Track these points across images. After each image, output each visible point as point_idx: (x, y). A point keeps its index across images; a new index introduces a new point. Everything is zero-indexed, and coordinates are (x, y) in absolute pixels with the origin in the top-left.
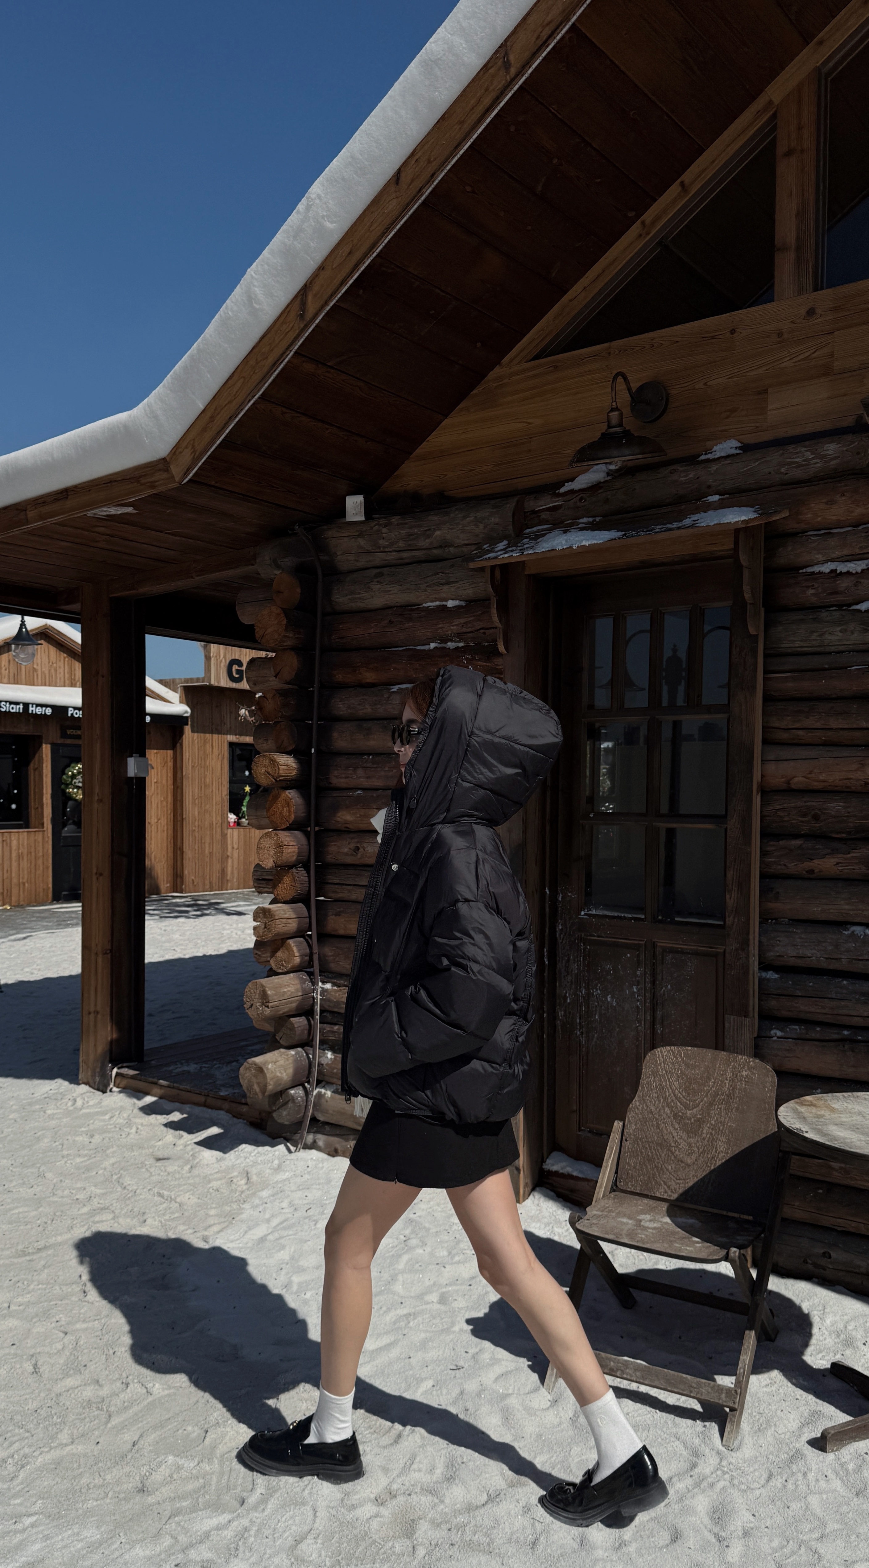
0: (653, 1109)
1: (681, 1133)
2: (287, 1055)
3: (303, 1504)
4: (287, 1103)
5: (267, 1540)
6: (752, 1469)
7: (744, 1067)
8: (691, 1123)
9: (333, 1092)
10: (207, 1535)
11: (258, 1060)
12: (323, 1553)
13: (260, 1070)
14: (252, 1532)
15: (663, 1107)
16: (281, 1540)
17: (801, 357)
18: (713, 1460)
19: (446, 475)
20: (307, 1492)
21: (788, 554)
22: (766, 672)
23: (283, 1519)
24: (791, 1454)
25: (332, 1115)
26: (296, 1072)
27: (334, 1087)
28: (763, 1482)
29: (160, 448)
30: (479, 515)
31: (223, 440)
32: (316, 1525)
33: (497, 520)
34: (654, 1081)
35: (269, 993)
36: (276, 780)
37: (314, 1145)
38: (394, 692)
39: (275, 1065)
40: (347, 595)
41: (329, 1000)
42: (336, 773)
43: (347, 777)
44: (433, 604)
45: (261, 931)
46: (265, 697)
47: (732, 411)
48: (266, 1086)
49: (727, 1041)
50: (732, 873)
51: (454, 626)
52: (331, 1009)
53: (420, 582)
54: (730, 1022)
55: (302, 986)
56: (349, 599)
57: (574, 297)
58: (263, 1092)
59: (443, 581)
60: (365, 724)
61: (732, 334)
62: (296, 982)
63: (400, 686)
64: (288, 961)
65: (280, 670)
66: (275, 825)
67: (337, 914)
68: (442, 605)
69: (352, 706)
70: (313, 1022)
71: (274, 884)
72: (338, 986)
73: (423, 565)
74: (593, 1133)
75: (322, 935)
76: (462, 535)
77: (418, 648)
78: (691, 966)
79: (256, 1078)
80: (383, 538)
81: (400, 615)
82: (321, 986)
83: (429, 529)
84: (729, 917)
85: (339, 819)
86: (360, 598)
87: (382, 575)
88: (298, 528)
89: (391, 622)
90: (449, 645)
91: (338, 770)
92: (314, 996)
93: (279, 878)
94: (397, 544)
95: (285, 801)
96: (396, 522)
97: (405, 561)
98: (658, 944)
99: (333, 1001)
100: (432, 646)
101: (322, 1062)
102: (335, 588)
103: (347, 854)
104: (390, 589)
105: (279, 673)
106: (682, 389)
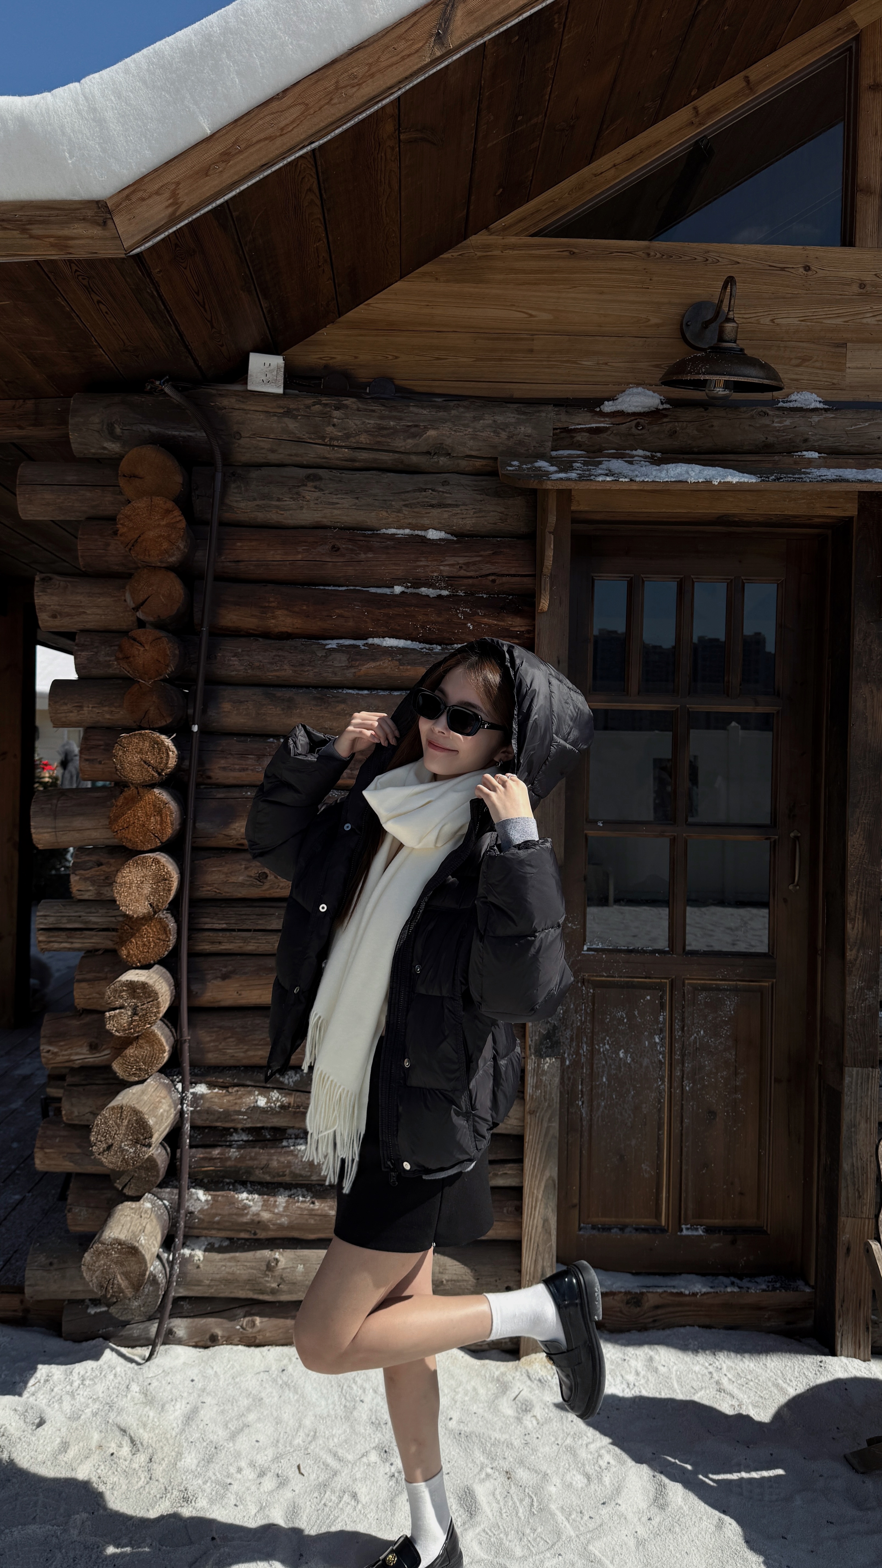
2: (142, 1209)
9: (205, 1251)
13: (127, 1247)
30: (500, 419)
33: (529, 431)
35: (151, 1122)
36: (159, 774)
37: (169, 1338)
38: (332, 650)
39: (145, 1235)
40: (255, 499)
41: (209, 1112)
42: (223, 763)
43: (244, 770)
44: (401, 531)
45: (124, 1020)
46: (135, 640)
47: (804, 359)
48: (145, 1275)
49: (847, 1099)
50: (855, 898)
51: (447, 566)
52: (207, 1123)
53: (391, 498)
54: (851, 1076)
55: (171, 1097)
56: (257, 505)
57: (599, 171)
58: (137, 1287)
59: (434, 502)
60: (279, 693)
61: (806, 270)
62: (164, 1093)
63: (341, 641)
64: (150, 1061)
65: (146, 600)
66: (129, 845)
67: (225, 977)
68: (417, 535)
69: (257, 664)
70: (179, 1151)
71: (120, 938)
72: (222, 1087)
73: (389, 474)
74: (599, 1229)
75: (192, 1010)
76: (471, 443)
77: (373, 590)
78: (730, 1005)
79: (122, 1265)
80: (334, 425)
81: (350, 540)
82: (191, 1090)
83: (416, 426)
84: (851, 950)
85: (233, 833)
86: (277, 507)
87: (320, 479)
88: (164, 383)
89: (335, 549)
90: (424, 590)
91: (226, 758)
92: (182, 1108)
93: (131, 929)
94: (357, 437)
95: (155, 806)
96: (355, 407)
97: (357, 464)
98: (687, 981)
99: (217, 1111)
100: (398, 589)
101: (191, 1209)
102: (233, 485)
103: (242, 885)
104: (337, 501)
105: (142, 604)
106: (744, 320)
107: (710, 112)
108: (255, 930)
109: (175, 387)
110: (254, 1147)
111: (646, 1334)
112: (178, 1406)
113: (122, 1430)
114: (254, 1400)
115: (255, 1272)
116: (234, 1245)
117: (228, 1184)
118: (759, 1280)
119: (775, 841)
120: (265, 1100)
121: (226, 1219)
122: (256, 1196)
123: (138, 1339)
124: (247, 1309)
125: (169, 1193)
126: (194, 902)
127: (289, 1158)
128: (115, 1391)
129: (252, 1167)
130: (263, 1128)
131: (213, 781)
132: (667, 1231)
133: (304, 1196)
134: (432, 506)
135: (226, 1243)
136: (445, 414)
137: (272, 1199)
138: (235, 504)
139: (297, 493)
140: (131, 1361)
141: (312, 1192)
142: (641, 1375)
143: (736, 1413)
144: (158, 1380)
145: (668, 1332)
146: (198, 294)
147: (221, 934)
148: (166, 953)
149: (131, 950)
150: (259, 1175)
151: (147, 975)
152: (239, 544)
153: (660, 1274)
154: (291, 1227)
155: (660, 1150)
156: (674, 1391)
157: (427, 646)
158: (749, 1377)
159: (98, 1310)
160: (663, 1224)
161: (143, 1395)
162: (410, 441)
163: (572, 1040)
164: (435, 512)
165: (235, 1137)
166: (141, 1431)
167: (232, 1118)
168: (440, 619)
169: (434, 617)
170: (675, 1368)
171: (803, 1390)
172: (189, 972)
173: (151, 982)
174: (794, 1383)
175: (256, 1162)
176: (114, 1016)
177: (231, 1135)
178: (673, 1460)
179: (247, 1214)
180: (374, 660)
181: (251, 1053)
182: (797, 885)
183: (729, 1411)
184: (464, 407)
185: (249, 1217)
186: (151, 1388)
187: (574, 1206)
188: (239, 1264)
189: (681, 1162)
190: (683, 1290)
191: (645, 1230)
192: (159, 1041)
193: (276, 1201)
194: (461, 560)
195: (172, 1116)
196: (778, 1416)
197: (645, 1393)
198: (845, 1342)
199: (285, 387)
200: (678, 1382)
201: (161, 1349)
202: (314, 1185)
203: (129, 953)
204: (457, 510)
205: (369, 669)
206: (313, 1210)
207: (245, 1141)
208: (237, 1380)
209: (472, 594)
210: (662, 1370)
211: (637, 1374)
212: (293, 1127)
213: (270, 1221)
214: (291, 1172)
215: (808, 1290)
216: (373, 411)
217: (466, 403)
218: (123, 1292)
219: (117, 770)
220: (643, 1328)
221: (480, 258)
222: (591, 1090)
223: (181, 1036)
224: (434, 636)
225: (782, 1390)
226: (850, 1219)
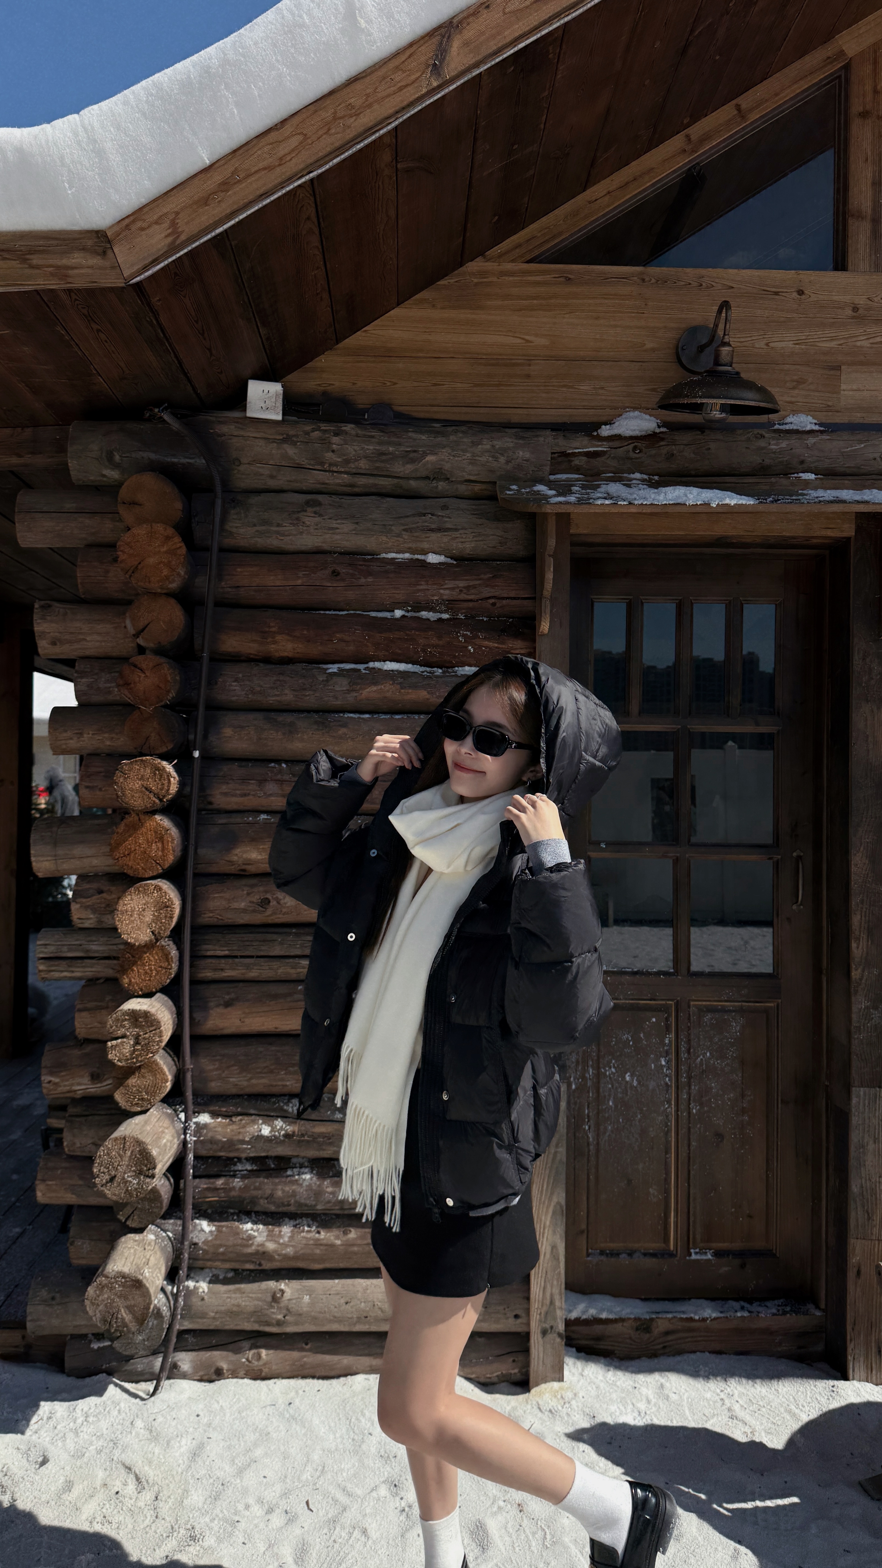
2: (146, 1241)
9: (210, 1282)
13: (136, 1284)
27: (212, 1275)
35: (154, 1153)
36: (161, 800)
37: (173, 1372)
38: (334, 674)
39: (149, 1268)
40: (255, 525)
41: (212, 1141)
42: (224, 788)
43: (245, 795)
44: (400, 556)
45: (127, 1049)
46: (135, 666)
47: (800, 382)
48: (149, 1308)
49: (855, 1120)
50: (859, 917)
51: (447, 590)
52: (211, 1153)
53: (391, 523)
54: (858, 1096)
55: (174, 1127)
56: (257, 531)
57: (594, 198)
58: (141, 1321)
59: (433, 526)
60: (281, 718)
61: (800, 295)
62: (166, 1123)
63: (342, 666)
64: (152, 1091)
65: (146, 626)
66: (130, 873)
67: (227, 1005)
68: (417, 559)
69: (258, 689)
70: (182, 1181)
71: (122, 966)
72: (225, 1116)
73: (388, 499)
74: (607, 1255)
75: (194, 1038)
76: (470, 467)
77: (373, 614)
78: (736, 1026)
79: (126, 1298)
80: (333, 451)
81: (350, 565)
82: (194, 1120)
83: (415, 451)
84: (856, 970)
85: (235, 858)
86: (278, 533)
87: (320, 504)
88: (163, 411)
89: (335, 573)
90: (424, 614)
91: (228, 783)
92: (185, 1138)
93: (133, 957)
94: (356, 463)
95: (156, 832)
96: (353, 432)
97: (357, 490)
98: (692, 1003)
99: (221, 1141)
100: (398, 613)
101: (195, 1240)
102: (233, 511)
103: (244, 911)
104: (337, 526)
105: (143, 630)
106: (739, 344)
107: (702, 140)
108: (258, 957)
109: (174, 415)
110: (258, 1177)
111: (656, 1361)
112: (184, 1442)
113: (127, 1467)
114: (261, 1435)
115: (260, 1303)
116: (239, 1276)
117: (233, 1214)
118: (769, 1304)
119: (778, 861)
120: (269, 1129)
121: (230, 1250)
122: (261, 1227)
123: (142, 1373)
124: (252, 1341)
125: (173, 1224)
126: (196, 929)
127: (294, 1187)
128: (120, 1427)
129: (257, 1197)
130: (267, 1157)
131: (215, 806)
132: (675, 1256)
133: (309, 1226)
134: (432, 530)
135: (230, 1275)
136: (444, 439)
137: (277, 1229)
138: (234, 530)
139: (297, 519)
140: (135, 1396)
141: (317, 1221)
142: (653, 1403)
143: (749, 1440)
144: (163, 1415)
145: (678, 1358)
146: (197, 322)
147: (223, 961)
148: (168, 981)
149: (132, 979)
150: (264, 1205)
151: (149, 1003)
152: (239, 570)
153: (669, 1300)
154: (295, 1258)
155: (668, 1173)
156: (687, 1419)
157: (428, 669)
158: (761, 1403)
159: (102, 1345)
160: (672, 1248)
161: (148, 1432)
162: (409, 466)
163: (577, 1062)
164: (434, 536)
165: (239, 1167)
166: (146, 1468)
167: (237, 1147)
168: (441, 643)
169: (435, 641)
170: (686, 1394)
171: (816, 1416)
172: (191, 1000)
173: (153, 1011)
174: (807, 1409)
175: (260, 1192)
176: (116, 1045)
177: (235, 1164)
178: (686, 1490)
179: (252, 1244)
180: (375, 683)
181: (254, 1081)
182: (801, 904)
183: (742, 1439)
184: (463, 432)
185: (253, 1247)
186: (156, 1424)
187: (582, 1232)
188: (244, 1295)
189: (689, 1185)
190: (692, 1315)
191: (654, 1255)
192: (162, 1070)
193: (280, 1232)
194: (462, 584)
195: (175, 1146)
196: (791, 1442)
197: (656, 1422)
198: (857, 1365)
199: (284, 414)
200: (690, 1409)
201: (165, 1383)
202: (319, 1215)
203: (130, 981)
204: (457, 534)
205: (370, 692)
206: (318, 1240)
207: (249, 1171)
208: (244, 1414)
209: (473, 617)
210: (674, 1397)
211: (649, 1402)
212: (297, 1156)
213: (275, 1251)
214: (296, 1202)
215: (818, 1313)
216: (373, 437)
217: (464, 428)
218: (127, 1326)
219: (118, 797)
220: (654, 1355)
221: (476, 284)
222: (598, 1113)
223: (184, 1065)
224: (435, 659)
225: (794, 1415)
226: (859, 1241)
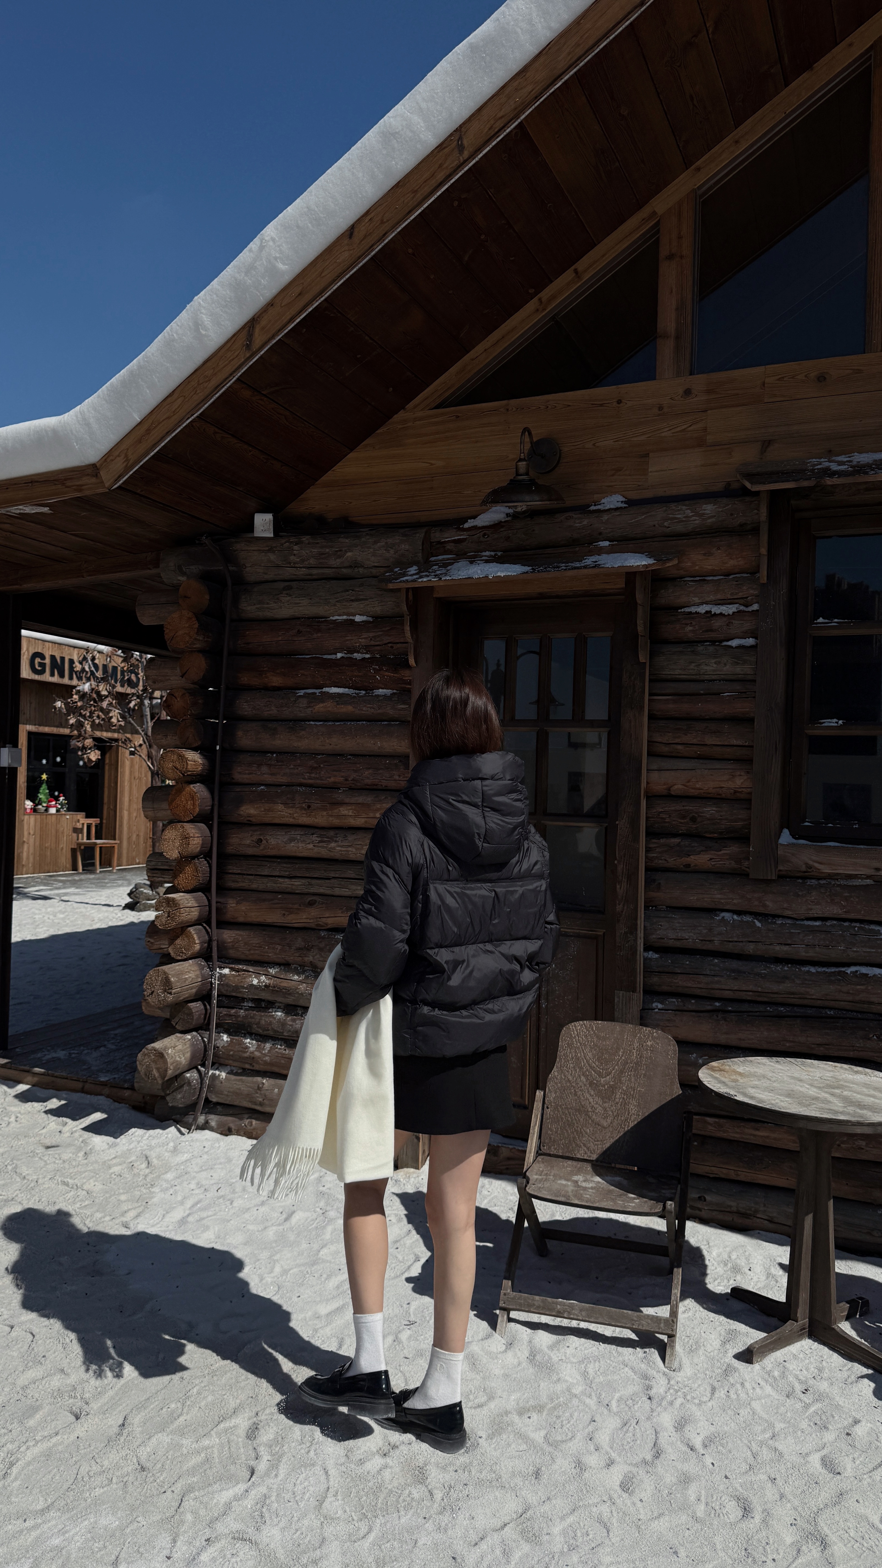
0: (570, 1078)
1: (596, 1099)
2: (184, 1040)
3: (313, 1465)
4: (182, 1086)
5: (290, 1504)
6: (696, 1385)
7: (648, 1037)
8: (605, 1090)
9: (227, 1073)
10: (228, 1506)
11: (158, 1045)
12: (348, 1509)
13: (160, 1055)
14: (273, 1498)
15: (579, 1076)
16: (303, 1502)
17: (679, 429)
18: (663, 1381)
19: (351, 503)
20: (312, 1453)
21: (670, 596)
22: (650, 695)
23: (298, 1482)
24: (724, 1368)
25: (227, 1095)
26: (193, 1057)
27: (229, 1069)
28: (709, 1395)
29: (92, 454)
30: (390, 541)
31: (157, 452)
32: (331, 1483)
33: (407, 547)
34: (570, 1053)
36: (183, 774)
38: (300, 696)
39: (174, 1050)
40: (255, 604)
41: (227, 985)
42: (242, 770)
43: (251, 774)
44: (340, 618)
45: (163, 919)
46: (173, 695)
47: (618, 470)
49: (616, 1014)
50: (622, 866)
51: (363, 639)
52: (228, 993)
53: (330, 597)
55: (203, 973)
56: (257, 608)
59: (353, 598)
60: (269, 725)
61: (618, 403)
62: (195, 969)
63: (307, 691)
64: (189, 949)
65: (188, 671)
66: (177, 818)
68: (350, 619)
69: (259, 707)
70: (209, 1007)
72: (235, 971)
73: (331, 582)
75: (217, 921)
76: (373, 558)
77: (325, 657)
78: (573, 947)
79: (156, 1063)
80: (295, 554)
81: (309, 626)
82: (218, 971)
83: (340, 551)
84: (619, 905)
85: (243, 813)
86: (269, 608)
87: (290, 588)
88: (205, 538)
89: (299, 632)
90: (354, 655)
91: (243, 766)
92: (210, 980)
93: (180, 868)
94: (308, 561)
95: (193, 794)
97: (312, 577)
99: (233, 985)
100: (339, 655)
101: (218, 1045)
102: (241, 596)
103: (249, 846)
104: (301, 601)
105: (186, 673)
107: (551, 301)
109: (212, 540)
110: (254, 1011)
115: (252, 1089)
116: (245, 1072)
117: (240, 1032)
119: (606, 828)
120: (258, 981)
121: (239, 1054)
122: (254, 1042)
124: (247, 1113)
125: (202, 1034)
126: (221, 854)
127: (272, 1020)
129: (252, 1023)
130: (259, 1000)
131: (233, 780)
133: (281, 1045)
134: (352, 601)
135: (239, 1071)
136: (358, 540)
137: (263, 1045)
138: (244, 608)
139: (278, 599)
140: (182, 1133)
144: (188, 1144)
146: (182, 495)
147: (237, 876)
148: (200, 884)
149: (179, 881)
151: (188, 897)
152: (246, 632)
154: (271, 1064)
155: (524, 1048)
157: (357, 691)
162: (338, 560)
164: (355, 604)
165: (244, 1003)
167: (242, 991)
169: (360, 673)
172: (218, 896)
175: (255, 1020)
176: (159, 916)
177: (241, 1001)
179: (248, 1052)
180: (323, 702)
181: (250, 952)
184: (371, 533)
185: (249, 1054)
188: (244, 1084)
189: (538, 1059)
192: (192, 937)
193: (265, 1046)
199: (274, 533)
204: (368, 602)
205: (320, 708)
207: (249, 1006)
209: (384, 656)
212: (277, 1001)
213: (259, 1058)
214: (273, 1029)
216: (318, 543)
218: (156, 1080)
221: (400, 429)
223: (210, 936)
224: (358, 685)
